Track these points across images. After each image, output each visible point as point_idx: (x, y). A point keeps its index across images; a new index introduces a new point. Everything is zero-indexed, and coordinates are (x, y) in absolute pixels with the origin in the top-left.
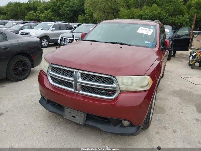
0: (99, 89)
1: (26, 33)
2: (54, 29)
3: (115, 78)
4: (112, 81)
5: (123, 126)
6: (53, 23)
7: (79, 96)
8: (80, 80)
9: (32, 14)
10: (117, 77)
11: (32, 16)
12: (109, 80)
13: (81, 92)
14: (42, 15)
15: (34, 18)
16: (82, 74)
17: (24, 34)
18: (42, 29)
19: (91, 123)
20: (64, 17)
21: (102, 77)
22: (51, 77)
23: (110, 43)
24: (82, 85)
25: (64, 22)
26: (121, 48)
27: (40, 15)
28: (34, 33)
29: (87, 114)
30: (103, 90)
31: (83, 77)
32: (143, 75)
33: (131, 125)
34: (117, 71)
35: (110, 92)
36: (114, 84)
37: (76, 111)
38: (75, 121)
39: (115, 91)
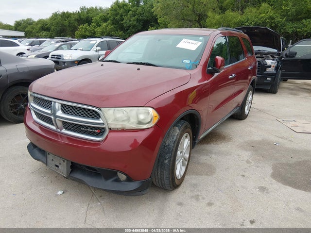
0: (83, 126)
1: (58, 56)
2: (99, 48)
3: (100, 110)
4: (99, 115)
5: (118, 180)
6: (99, 40)
7: (63, 137)
8: (60, 113)
9: (85, 28)
10: (102, 109)
11: (85, 32)
12: (94, 113)
13: (64, 131)
14: (98, 29)
15: (87, 34)
16: (62, 105)
17: (55, 57)
18: (81, 49)
19: (78, 176)
20: (129, 31)
21: (85, 109)
22: (35, 112)
23: (133, 63)
24: (63, 122)
25: (115, 38)
26: (139, 69)
27: (95, 30)
28: (69, 56)
29: (72, 163)
30: (87, 127)
31: (63, 109)
32: (142, 107)
33: (129, 179)
34: (104, 101)
35: (97, 131)
36: (100, 119)
37: (59, 158)
38: (58, 172)
39: (103, 128)
